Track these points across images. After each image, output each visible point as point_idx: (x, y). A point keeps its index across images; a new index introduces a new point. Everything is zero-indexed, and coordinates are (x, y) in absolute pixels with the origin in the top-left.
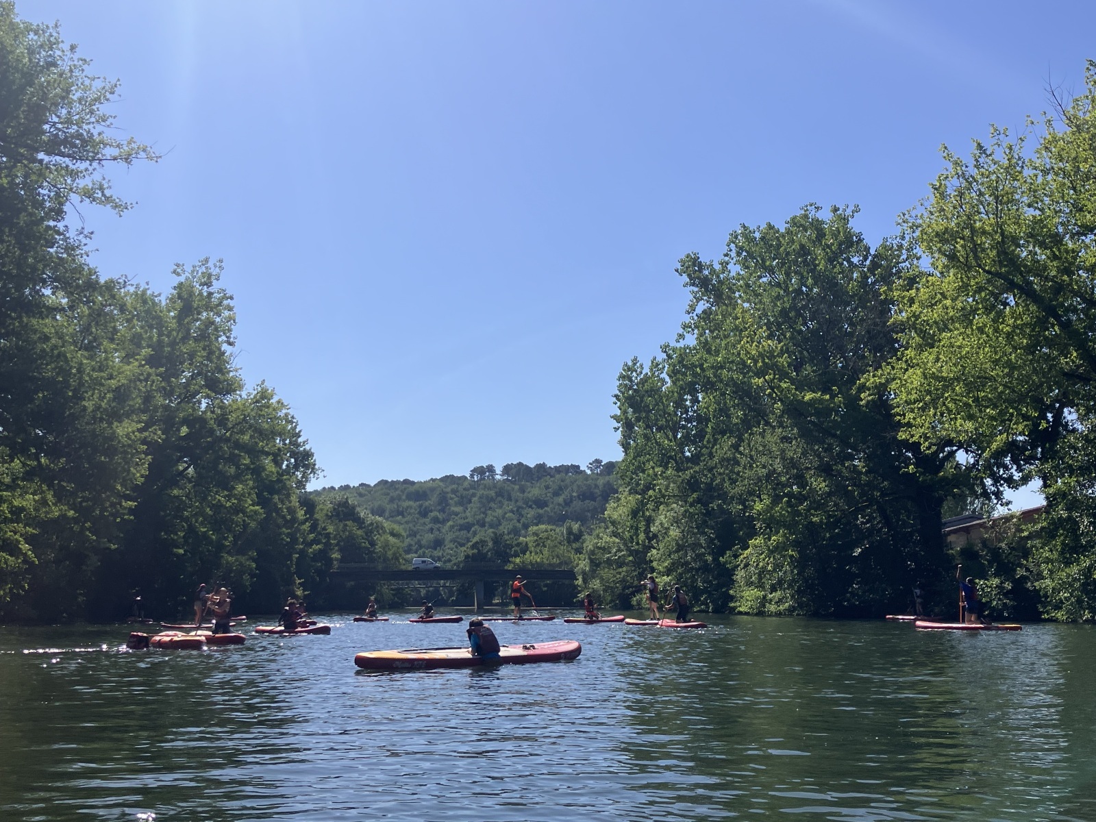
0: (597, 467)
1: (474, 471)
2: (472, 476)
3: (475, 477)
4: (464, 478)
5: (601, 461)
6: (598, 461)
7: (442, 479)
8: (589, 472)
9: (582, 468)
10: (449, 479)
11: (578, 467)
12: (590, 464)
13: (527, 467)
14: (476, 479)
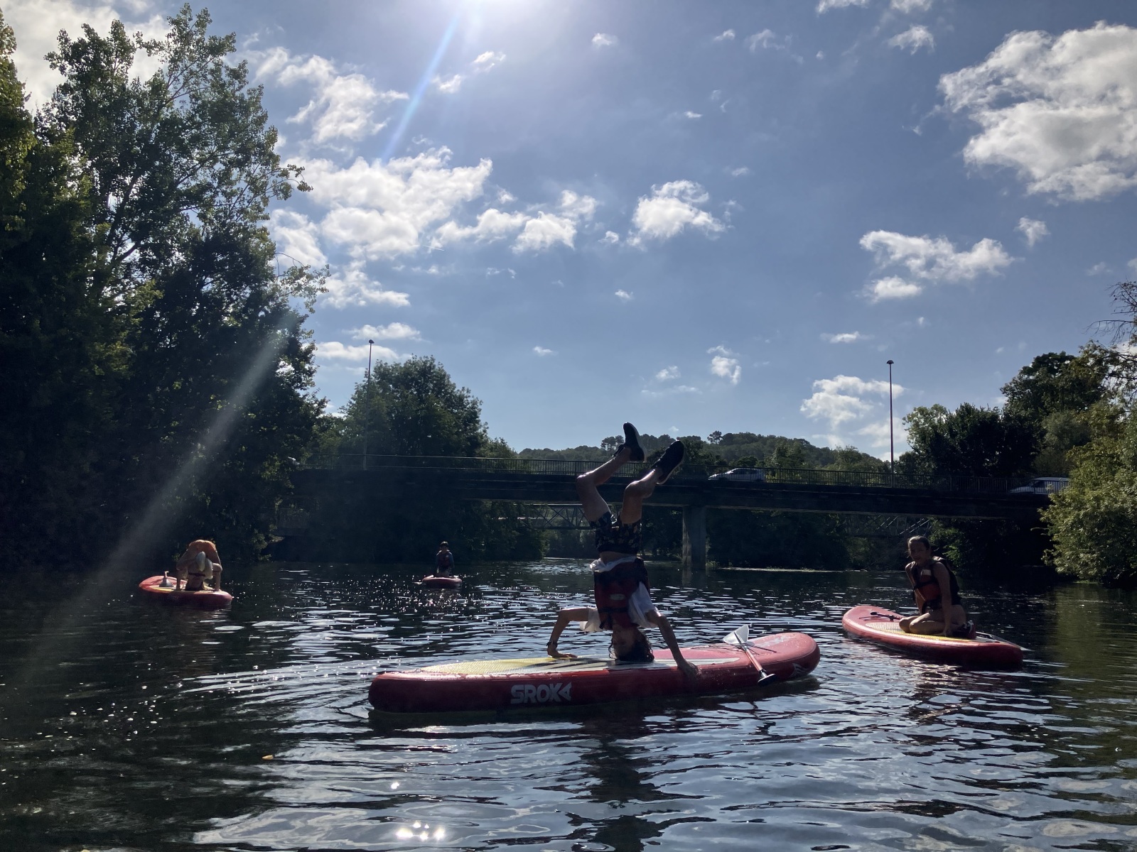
0: (718, 438)
1: (606, 441)
2: (603, 445)
3: (606, 446)
4: (596, 448)
5: (721, 433)
6: (717, 434)
7: (577, 449)
8: (709, 442)
9: (703, 439)
10: (583, 449)
11: (699, 438)
12: (711, 435)
13: (652, 437)
14: (606, 449)
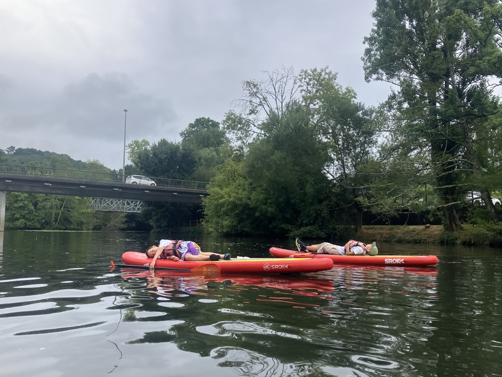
0: (13, 151)
5: (15, 148)
8: (7, 153)
12: (8, 148)
